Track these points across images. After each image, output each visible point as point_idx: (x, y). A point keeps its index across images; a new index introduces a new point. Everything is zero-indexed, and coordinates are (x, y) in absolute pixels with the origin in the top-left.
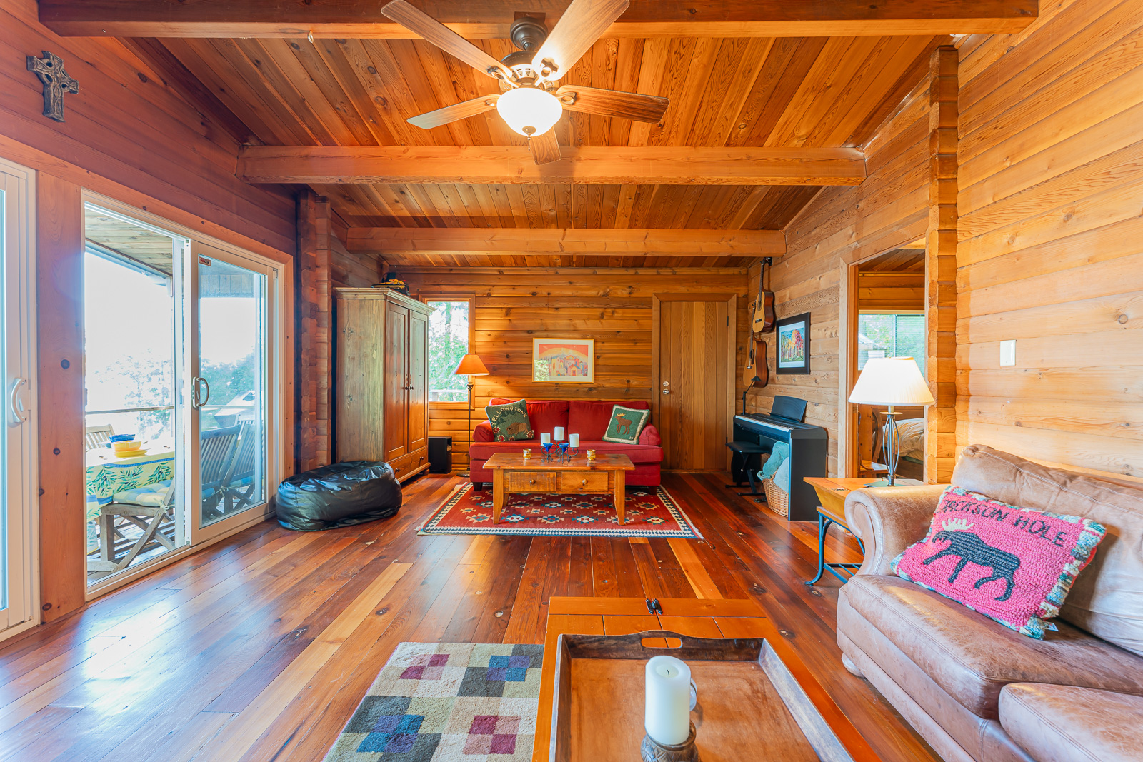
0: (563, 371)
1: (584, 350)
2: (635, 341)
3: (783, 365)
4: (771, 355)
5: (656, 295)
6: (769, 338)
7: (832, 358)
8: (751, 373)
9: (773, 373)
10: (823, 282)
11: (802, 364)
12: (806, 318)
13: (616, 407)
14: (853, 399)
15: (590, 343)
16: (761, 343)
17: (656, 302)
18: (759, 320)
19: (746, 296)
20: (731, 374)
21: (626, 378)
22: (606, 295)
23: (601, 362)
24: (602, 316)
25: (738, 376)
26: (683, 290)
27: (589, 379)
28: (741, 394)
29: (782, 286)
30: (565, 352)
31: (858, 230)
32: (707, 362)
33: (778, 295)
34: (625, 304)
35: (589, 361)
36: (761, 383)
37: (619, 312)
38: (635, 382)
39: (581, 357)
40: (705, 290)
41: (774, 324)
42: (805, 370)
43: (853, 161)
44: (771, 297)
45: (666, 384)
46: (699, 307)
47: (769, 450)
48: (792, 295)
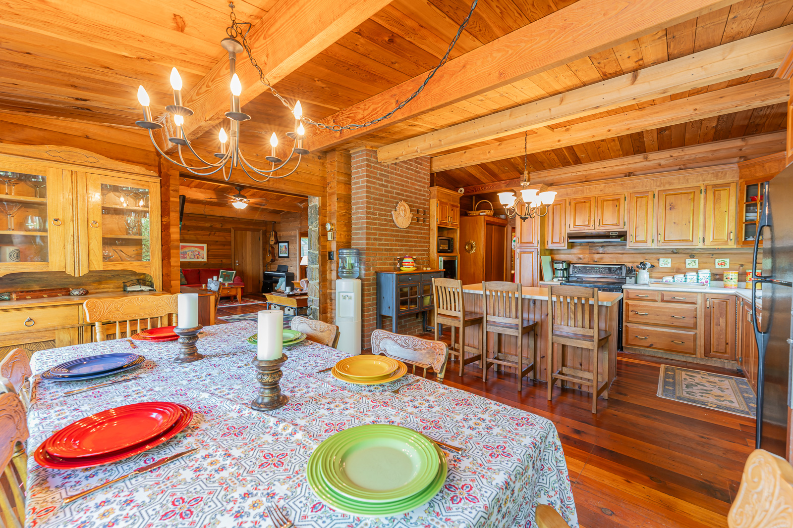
0: (193, 257)
1: (202, 248)
2: (224, 245)
3: (280, 255)
4: (276, 252)
5: (233, 228)
6: (276, 247)
7: (295, 254)
8: (269, 258)
9: (277, 258)
10: (292, 233)
11: (287, 255)
12: (288, 242)
13: (221, 271)
14: (301, 264)
15: (205, 246)
16: (273, 248)
17: (233, 230)
18: (272, 241)
19: (266, 230)
20: (261, 258)
21: (220, 260)
22: (211, 226)
23: (210, 253)
24: (210, 235)
25: (264, 258)
26: (243, 226)
27: (205, 260)
28: (265, 265)
29: (280, 231)
30: (193, 249)
31: (301, 223)
32: (252, 254)
33: (278, 233)
34: (220, 230)
35: (205, 253)
36: (273, 261)
37: (217, 233)
38: (224, 261)
39: (201, 251)
40: (251, 227)
41: (277, 242)
42: (288, 257)
43: (300, 207)
44: (276, 234)
45: (237, 261)
46: (249, 233)
47: (277, 282)
48: (283, 234)
